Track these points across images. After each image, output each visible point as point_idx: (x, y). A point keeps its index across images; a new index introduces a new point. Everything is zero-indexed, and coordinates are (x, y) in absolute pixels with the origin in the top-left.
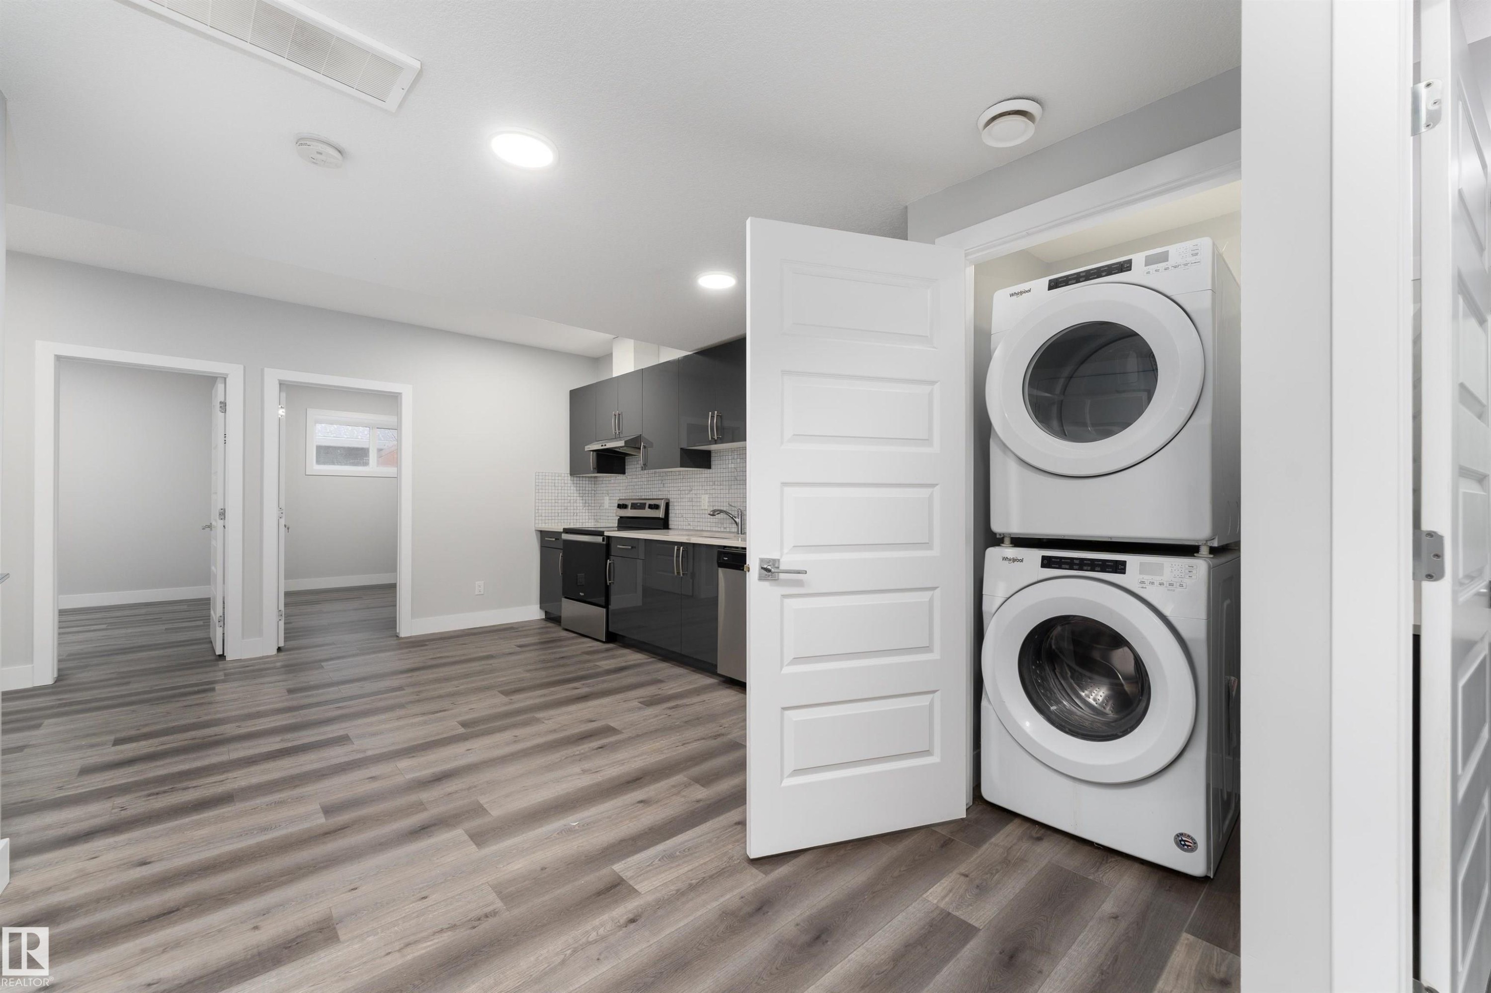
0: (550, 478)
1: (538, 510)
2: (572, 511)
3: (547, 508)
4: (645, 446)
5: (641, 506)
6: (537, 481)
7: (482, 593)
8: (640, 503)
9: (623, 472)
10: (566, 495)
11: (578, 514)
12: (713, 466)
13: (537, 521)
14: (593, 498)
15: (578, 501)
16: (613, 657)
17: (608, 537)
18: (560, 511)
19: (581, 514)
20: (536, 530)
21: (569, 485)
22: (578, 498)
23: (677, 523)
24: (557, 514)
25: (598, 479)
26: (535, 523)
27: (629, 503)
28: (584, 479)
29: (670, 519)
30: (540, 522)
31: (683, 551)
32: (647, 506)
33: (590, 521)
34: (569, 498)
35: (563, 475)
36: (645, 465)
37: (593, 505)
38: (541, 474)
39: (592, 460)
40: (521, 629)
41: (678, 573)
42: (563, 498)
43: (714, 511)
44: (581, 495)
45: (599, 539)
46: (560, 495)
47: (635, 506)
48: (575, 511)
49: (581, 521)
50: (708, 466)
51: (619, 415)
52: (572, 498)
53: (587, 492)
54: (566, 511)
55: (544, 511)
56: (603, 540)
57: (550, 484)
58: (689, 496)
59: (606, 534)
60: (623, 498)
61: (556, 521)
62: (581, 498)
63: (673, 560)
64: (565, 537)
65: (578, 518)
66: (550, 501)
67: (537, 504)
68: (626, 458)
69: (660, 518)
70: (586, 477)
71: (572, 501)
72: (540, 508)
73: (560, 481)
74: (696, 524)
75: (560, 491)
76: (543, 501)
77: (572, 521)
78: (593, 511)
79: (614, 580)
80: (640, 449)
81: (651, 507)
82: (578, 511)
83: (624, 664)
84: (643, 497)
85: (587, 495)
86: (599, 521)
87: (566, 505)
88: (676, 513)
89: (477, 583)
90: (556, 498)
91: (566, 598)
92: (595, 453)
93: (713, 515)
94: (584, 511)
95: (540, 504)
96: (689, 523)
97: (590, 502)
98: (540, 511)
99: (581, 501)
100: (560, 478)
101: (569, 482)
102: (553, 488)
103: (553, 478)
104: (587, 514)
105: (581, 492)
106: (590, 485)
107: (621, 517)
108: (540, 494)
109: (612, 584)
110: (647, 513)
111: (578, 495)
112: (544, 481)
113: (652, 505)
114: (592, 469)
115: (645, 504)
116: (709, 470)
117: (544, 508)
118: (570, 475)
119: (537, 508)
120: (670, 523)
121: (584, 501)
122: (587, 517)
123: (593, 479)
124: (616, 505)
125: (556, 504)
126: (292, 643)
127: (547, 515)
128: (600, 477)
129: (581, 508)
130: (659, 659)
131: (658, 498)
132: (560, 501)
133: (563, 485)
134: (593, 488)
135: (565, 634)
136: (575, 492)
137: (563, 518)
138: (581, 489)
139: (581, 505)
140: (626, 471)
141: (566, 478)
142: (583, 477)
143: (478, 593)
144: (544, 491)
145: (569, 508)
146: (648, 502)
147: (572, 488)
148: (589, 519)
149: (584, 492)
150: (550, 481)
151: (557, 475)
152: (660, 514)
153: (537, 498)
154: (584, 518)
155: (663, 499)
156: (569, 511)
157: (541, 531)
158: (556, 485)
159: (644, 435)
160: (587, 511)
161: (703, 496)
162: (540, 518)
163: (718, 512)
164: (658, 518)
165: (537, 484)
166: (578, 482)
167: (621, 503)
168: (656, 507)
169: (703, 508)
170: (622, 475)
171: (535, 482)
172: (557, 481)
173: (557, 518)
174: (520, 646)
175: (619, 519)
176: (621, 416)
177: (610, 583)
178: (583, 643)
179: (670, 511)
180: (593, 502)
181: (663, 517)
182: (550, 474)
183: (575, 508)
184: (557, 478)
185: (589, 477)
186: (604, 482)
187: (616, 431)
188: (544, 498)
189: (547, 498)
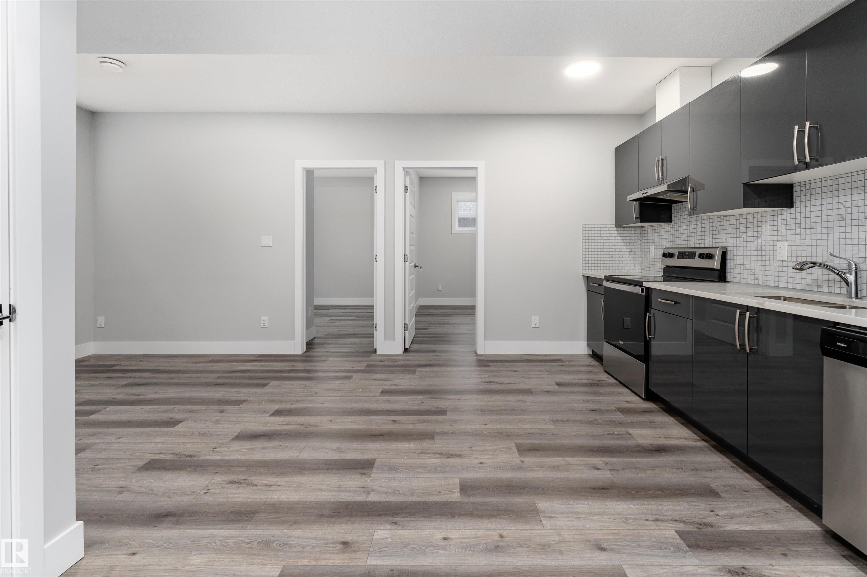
0: (596, 229)
1: (585, 257)
2: (617, 259)
3: (593, 256)
4: (693, 188)
5: (691, 256)
6: (584, 232)
7: (538, 326)
8: (689, 252)
9: (670, 220)
10: (611, 244)
11: (624, 262)
12: (797, 204)
13: (584, 268)
14: (639, 247)
15: (623, 250)
16: (652, 425)
17: (648, 289)
18: (605, 259)
19: (626, 262)
20: (583, 276)
21: (615, 235)
22: (624, 247)
23: (739, 276)
24: (602, 262)
25: (644, 229)
26: (582, 270)
27: (676, 252)
28: (630, 229)
29: (728, 270)
30: (587, 268)
31: (750, 317)
32: (697, 255)
33: (636, 269)
34: (614, 247)
35: (608, 226)
36: (693, 209)
37: (639, 253)
38: (587, 226)
39: (635, 209)
40: (567, 363)
41: (742, 345)
42: (608, 247)
43: (803, 264)
44: (627, 244)
45: (637, 290)
46: (605, 244)
47: (682, 255)
48: (620, 259)
49: (626, 268)
50: (790, 204)
51: (662, 159)
52: (617, 247)
53: (632, 241)
54: (611, 259)
55: (590, 259)
56: (642, 291)
57: (596, 235)
58: (756, 243)
59: (645, 284)
60: (670, 247)
61: (602, 268)
62: (627, 247)
63: (735, 328)
64: (606, 284)
65: (623, 265)
66: (596, 250)
67: (584, 253)
68: (673, 205)
69: (714, 268)
70: (631, 227)
71: (617, 250)
72: (587, 256)
73: (605, 232)
74: (768, 278)
75: (605, 241)
76: (590, 250)
77: (617, 268)
78: (639, 259)
79: (654, 335)
80: (687, 192)
81: (701, 256)
82: (623, 259)
83: (662, 442)
84: (693, 246)
85: (632, 244)
86: (645, 268)
87: (611, 253)
88: (736, 265)
89: (533, 317)
90: (602, 247)
91: (607, 342)
92: (638, 203)
93: (801, 269)
94: (629, 259)
95: (587, 253)
96: (756, 276)
97: (636, 250)
98: (587, 259)
99: (626, 250)
100: (605, 229)
101: (615, 232)
102: (599, 238)
103: (599, 229)
104: (633, 262)
105: (627, 241)
106: (636, 235)
107: (667, 266)
108: (587, 244)
109: (652, 338)
110: (697, 263)
111: (623, 244)
112: (590, 232)
113: (704, 254)
114: (635, 219)
115: (695, 253)
116: (789, 210)
117: (590, 256)
118: (616, 226)
119: (584, 256)
120: (728, 275)
121: (630, 250)
122: (633, 265)
123: (639, 229)
124: (662, 254)
125: (602, 253)
126: (415, 347)
127: (593, 262)
128: (645, 227)
129: (627, 256)
130: (713, 446)
131: (711, 246)
132: (605, 250)
133: (608, 235)
134: (639, 238)
135: (605, 377)
136: (621, 241)
137: (608, 265)
138: (626, 238)
139: (627, 253)
140: (673, 219)
141: (611, 229)
142: (628, 227)
143: (535, 326)
144: (590, 241)
145: (614, 256)
146: (698, 251)
147: (617, 238)
148: (635, 267)
149: (629, 241)
150: (596, 232)
151: (602, 226)
152: (716, 264)
153: (584, 247)
154: (629, 265)
155: (717, 248)
156: (614, 259)
157: (588, 277)
158: (602, 235)
159: (692, 176)
160: (632, 259)
161: (779, 244)
162: (587, 265)
163: (812, 265)
164: (713, 269)
165: (584, 235)
166: (624, 232)
167: (667, 251)
168: (710, 256)
169: (779, 258)
170: (669, 223)
171: (583, 233)
172: (602, 232)
173: (602, 265)
174: (559, 384)
175: (664, 268)
176: (664, 161)
177: (650, 338)
178: (620, 394)
179: (728, 262)
180: (639, 250)
181: (719, 268)
182: (596, 226)
183: (621, 256)
184: (602, 229)
185: (634, 227)
186: (650, 231)
187: (659, 177)
188: (590, 247)
189: (593, 247)
